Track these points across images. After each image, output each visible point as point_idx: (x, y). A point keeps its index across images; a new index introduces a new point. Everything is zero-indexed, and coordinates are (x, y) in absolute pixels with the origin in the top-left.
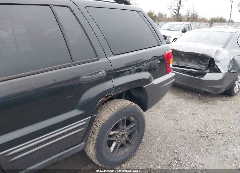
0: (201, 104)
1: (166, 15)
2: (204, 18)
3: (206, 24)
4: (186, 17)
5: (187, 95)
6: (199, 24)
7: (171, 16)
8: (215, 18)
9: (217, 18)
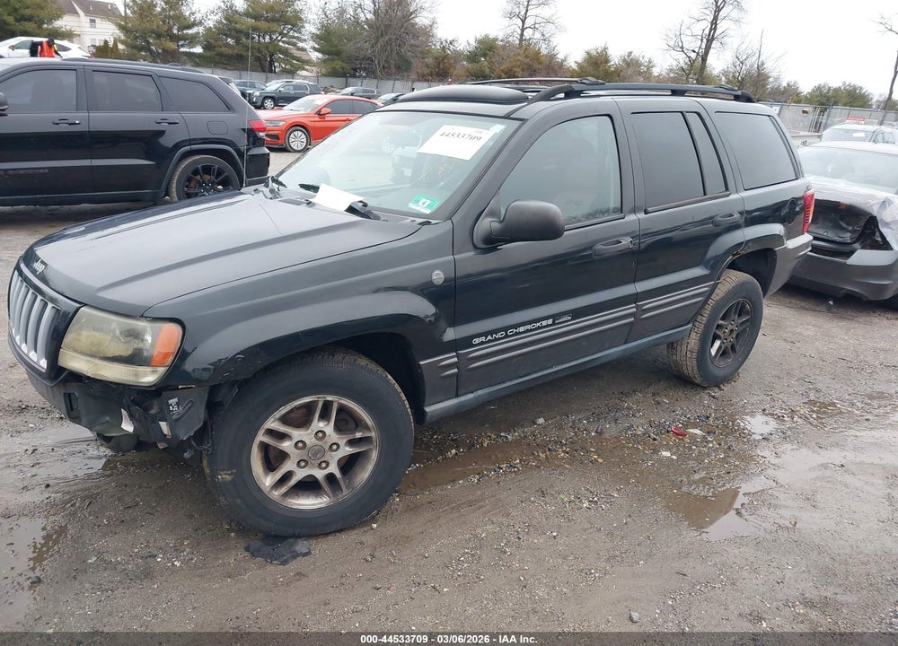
0: (836, 320)
1: (650, 65)
2: (788, 85)
3: (804, 112)
4: (723, 79)
5: (798, 303)
6: (778, 108)
7: (671, 70)
8: (830, 88)
9: (837, 90)
